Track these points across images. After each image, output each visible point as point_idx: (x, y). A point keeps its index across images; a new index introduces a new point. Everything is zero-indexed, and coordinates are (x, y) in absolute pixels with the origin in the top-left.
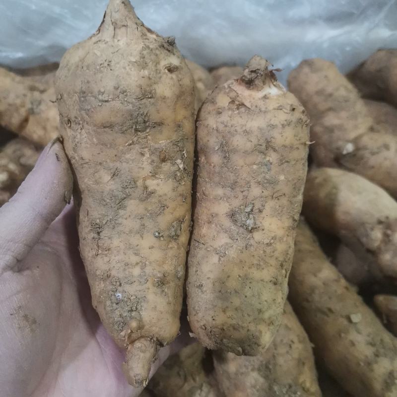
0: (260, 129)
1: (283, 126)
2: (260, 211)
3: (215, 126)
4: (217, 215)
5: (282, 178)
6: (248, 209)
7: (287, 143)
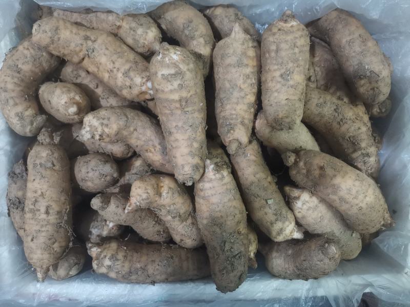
0: (291, 39)
1: (300, 37)
2: (293, 73)
3: (273, 41)
4: (275, 77)
5: (300, 58)
6: (288, 73)
7: (302, 44)
